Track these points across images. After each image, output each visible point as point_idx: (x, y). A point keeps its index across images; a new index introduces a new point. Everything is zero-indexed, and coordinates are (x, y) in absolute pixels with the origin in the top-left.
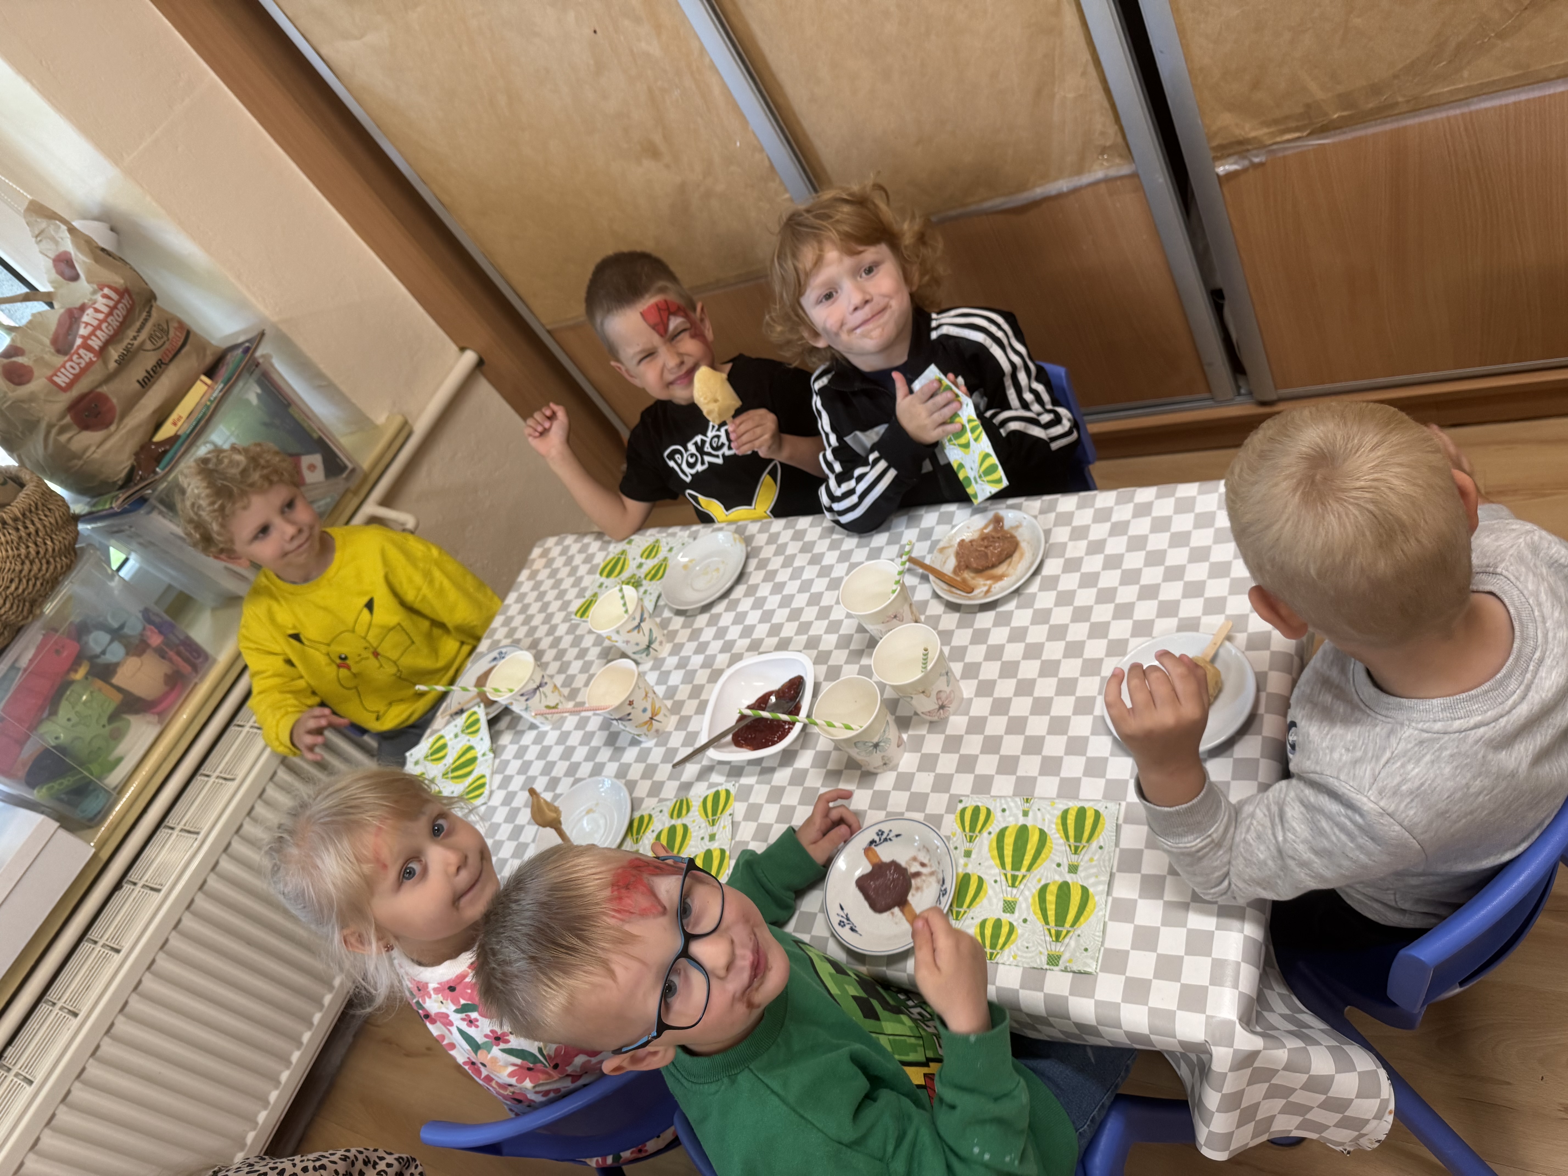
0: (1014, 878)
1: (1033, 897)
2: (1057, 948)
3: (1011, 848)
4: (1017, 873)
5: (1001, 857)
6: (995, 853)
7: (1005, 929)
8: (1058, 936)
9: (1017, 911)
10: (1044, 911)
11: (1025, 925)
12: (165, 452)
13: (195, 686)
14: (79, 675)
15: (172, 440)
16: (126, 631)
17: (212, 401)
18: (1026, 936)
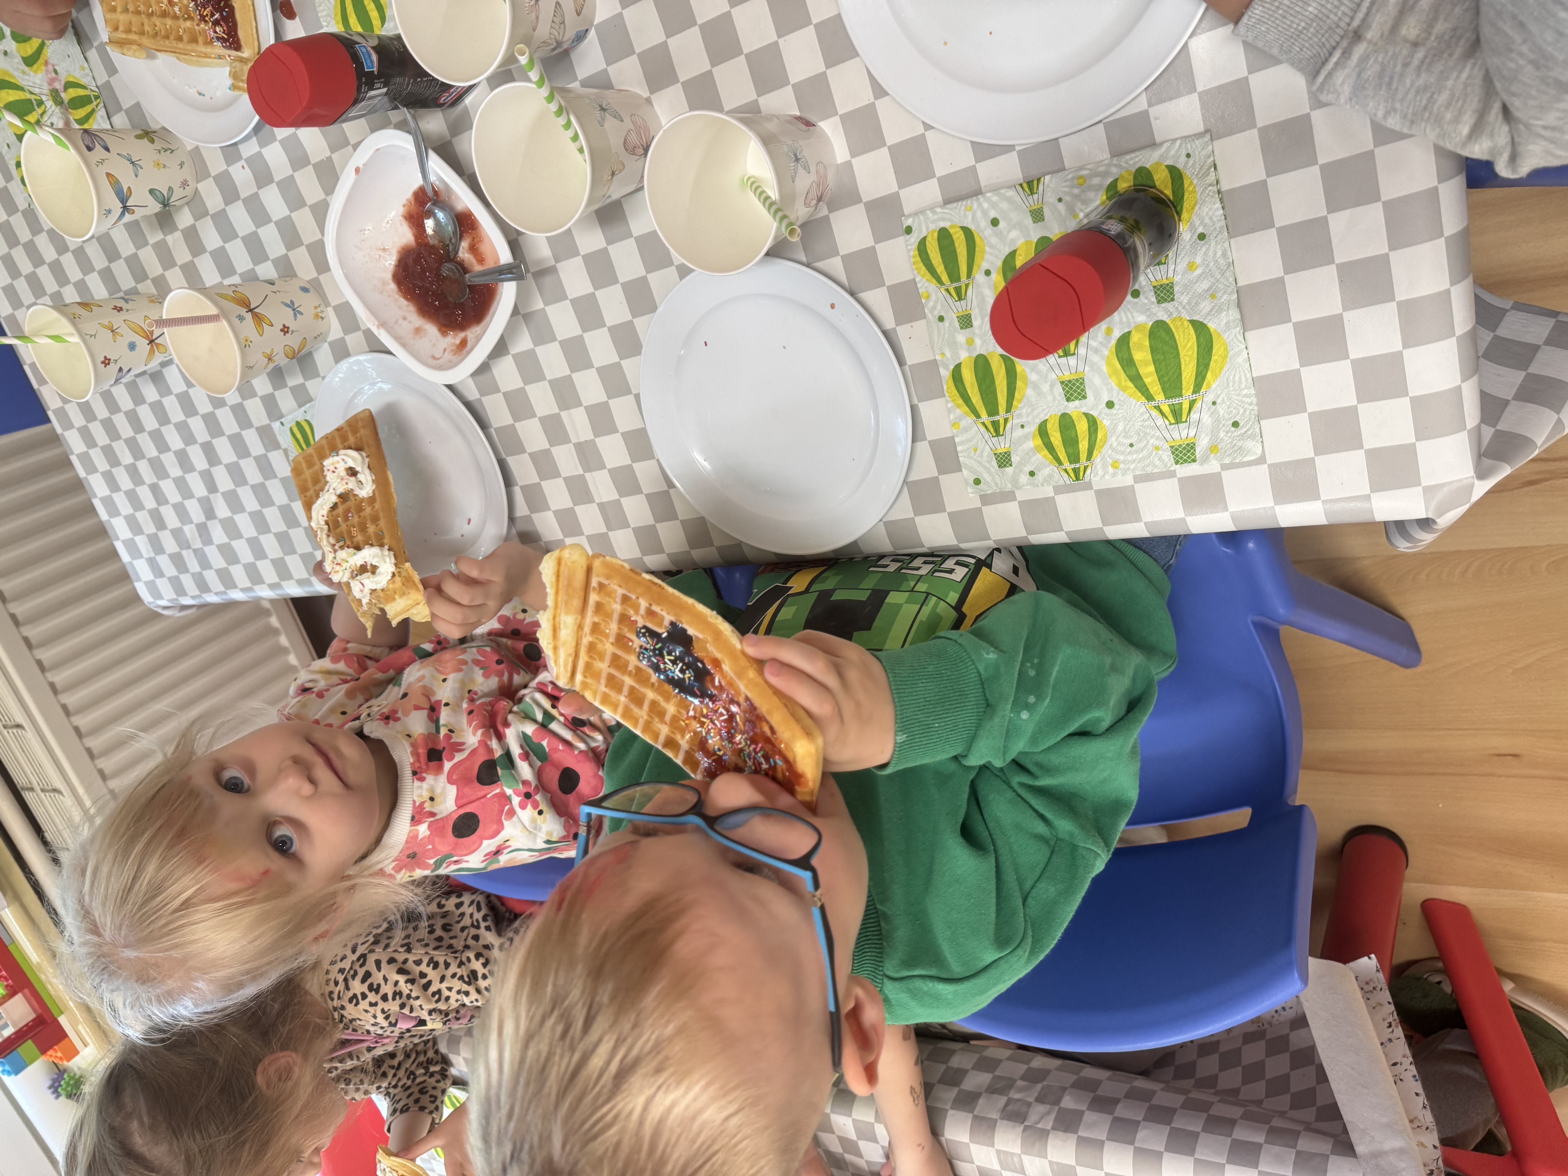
1: (1109, 363)
2: (1181, 434)
7: (1082, 427)
8: (1177, 414)
9: (1089, 393)
10: (1136, 379)
11: (1114, 411)
18: (1120, 428)
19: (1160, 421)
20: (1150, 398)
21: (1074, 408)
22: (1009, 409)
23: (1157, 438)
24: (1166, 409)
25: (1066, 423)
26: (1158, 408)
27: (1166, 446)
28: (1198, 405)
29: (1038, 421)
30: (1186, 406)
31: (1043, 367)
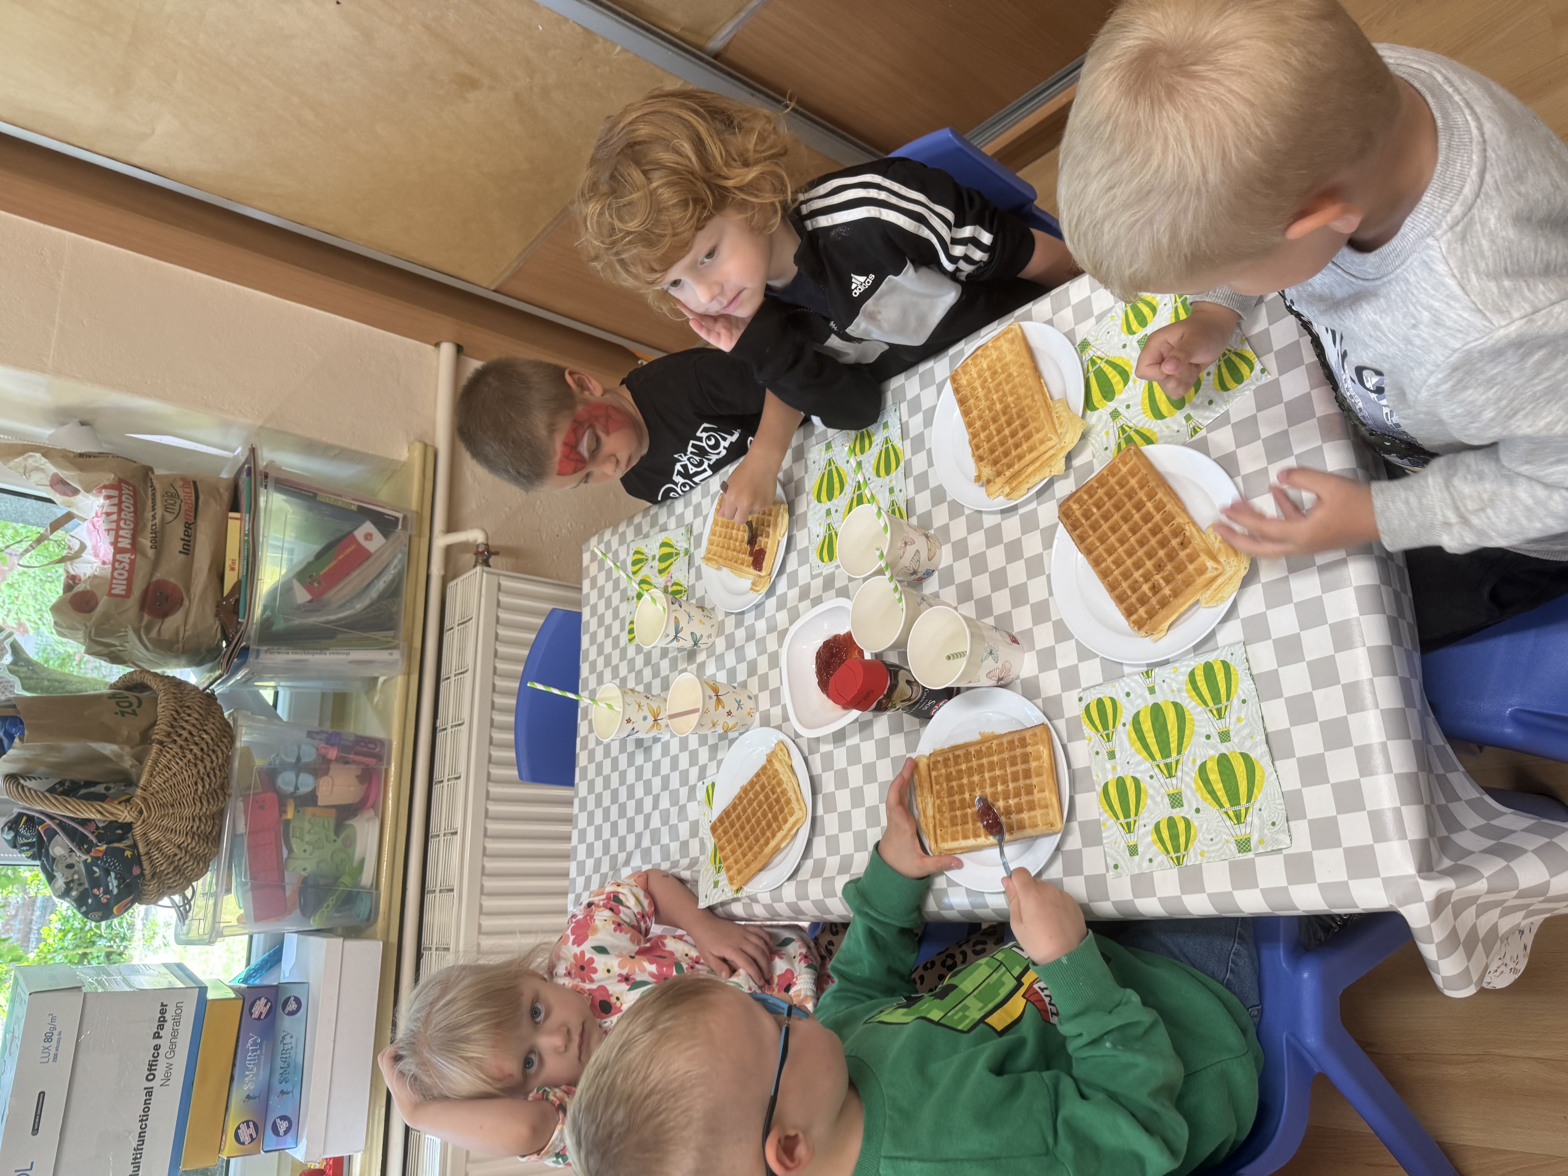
0: (1168, 766)
1: (1195, 781)
2: (1241, 831)
3: (1151, 732)
4: (1168, 760)
5: (1146, 747)
6: (1138, 746)
7: (1182, 827)
8: (1238, 816)
9: (1185, 803)
10: (1213, 793)
11: (1200, 815)
12: (237, 601)
13: (387, 771)
14: (290, 815)
15: (237, 586)
16: (304, 760)
17: (248, 535)
18: (1205, 827)
19: (1228, 822)
20: (1221, 805)
21: (1177, 813)
22: (1136, 814)
23: (1227, 834)
24: (1231, 814)
25: (1172, 823)
26: (1226, 813)
27: (1232, 839)
28: (1250, 811)
29: (1155, 821)
30: (1243, 812)
31: (1157, 785)
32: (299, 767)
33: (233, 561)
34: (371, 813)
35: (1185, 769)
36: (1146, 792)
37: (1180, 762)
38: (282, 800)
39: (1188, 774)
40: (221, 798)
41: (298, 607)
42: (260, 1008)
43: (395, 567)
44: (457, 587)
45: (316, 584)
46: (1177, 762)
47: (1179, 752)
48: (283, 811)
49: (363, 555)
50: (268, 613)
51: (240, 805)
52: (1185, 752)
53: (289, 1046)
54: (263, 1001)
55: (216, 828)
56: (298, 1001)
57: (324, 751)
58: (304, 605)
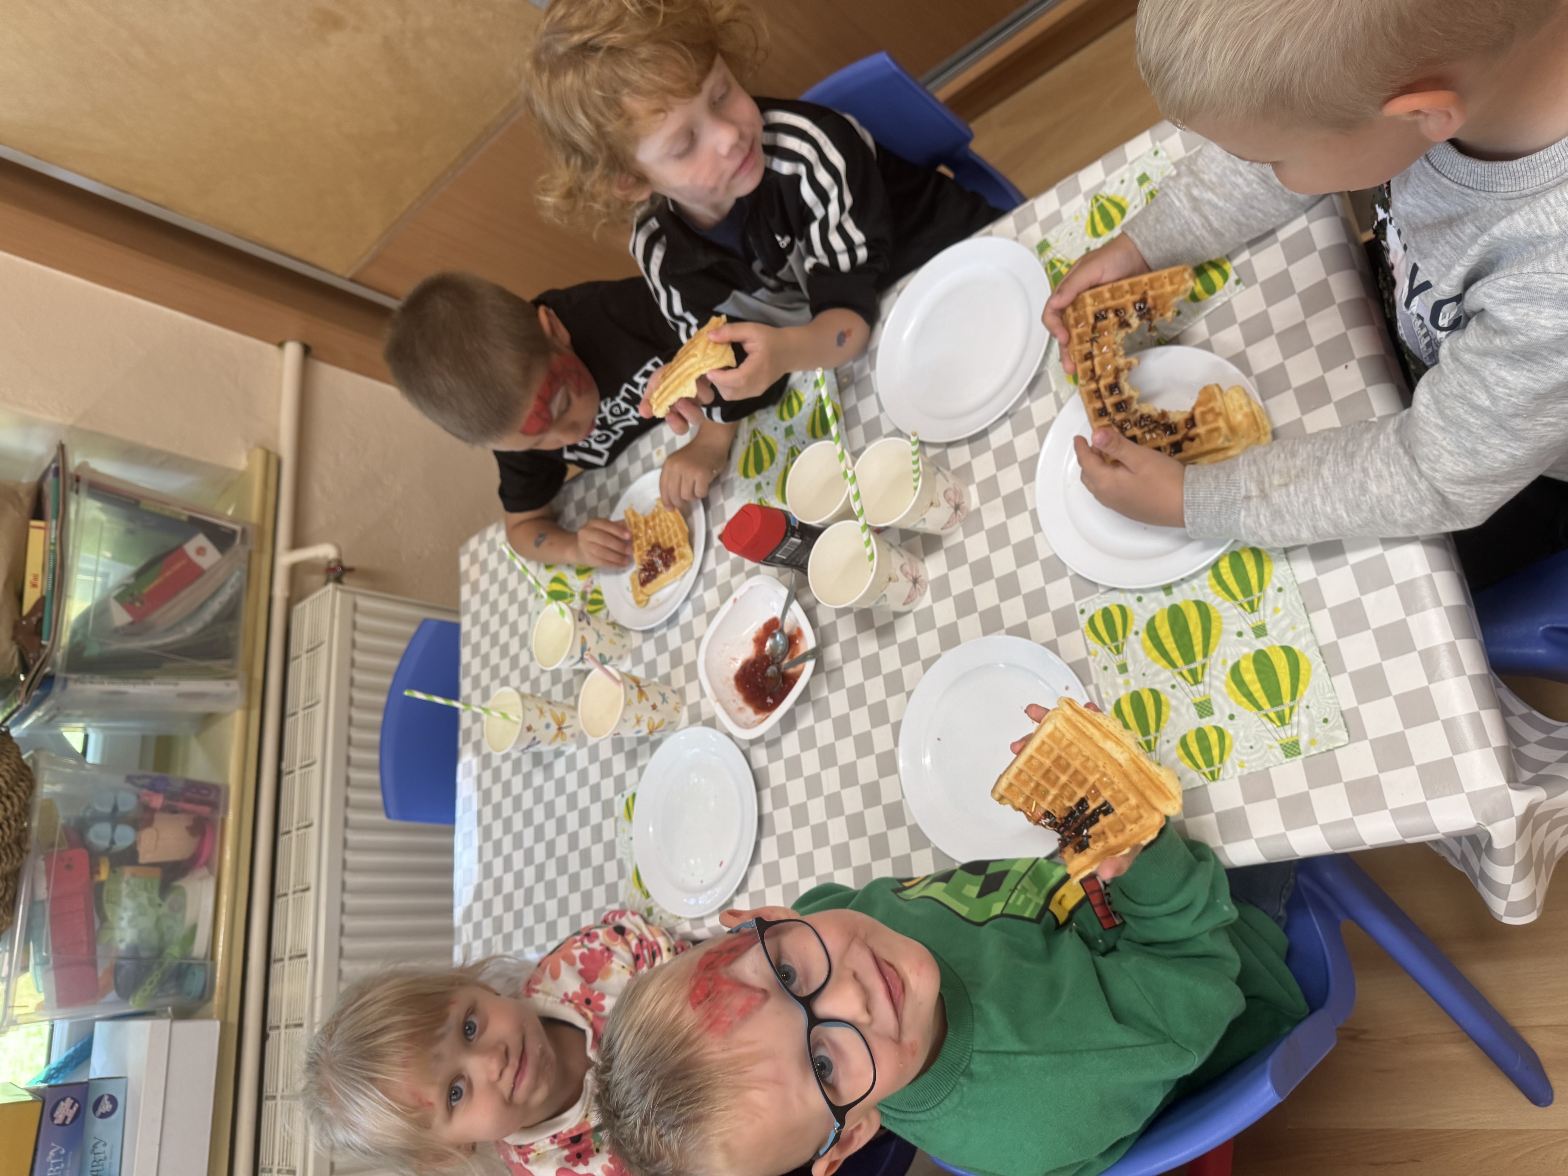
0: (1193, 673)
1: (1227, 686)
2: (1287, 734)
3: (1171, 639)
4: (1193, 666)
5: (1165, 654)
6: (1155, 653)
7: (1213, 737)
8: (1281, 718)
9: (1216, 710)
10: (1249, 696)
11: (1234, 722)
12: (40, 621)
13: (223, 822)
14: (104, 874)
15: (40, 604)
16: (122, 809)
17: (54, 544)
18: (1242, 734)
19: (1270, 726)
20: (1260, 708)
21: (1207, 723)
22: (1157, 729)
23: (1269, 739)
24: (1272, 715)
25: (1201, 735)
26: (1267, 715)
27: (1277, 744)
28: (1296, 710)
29: (1179, 736)
30: (1287, 712)
31: (1180, 694)
32: (115, 818)
33: (36, 577)
34: (204, 871)
35: (1214, 672)
36: (1168, 705)
37: (1208, 666)
38: (94, 857)
39: (1217, 678)
40: (17, 855)
41: (116, 631)
42: (65, 1110)
43: (233, 586)
44: (305, 610)
45: (138, 604)
46: (1204, 666)
47: (1205, 655)
48: (94, 870)
49: (194, 573)
50: (79, 637)
51: (41, 864)
52: (1213, 654)
53: (102, 1156)
54: (69, 1101)
55: (10, 892)
56: (113, 1100)
57: (146, 799)
58: (123, 628)
